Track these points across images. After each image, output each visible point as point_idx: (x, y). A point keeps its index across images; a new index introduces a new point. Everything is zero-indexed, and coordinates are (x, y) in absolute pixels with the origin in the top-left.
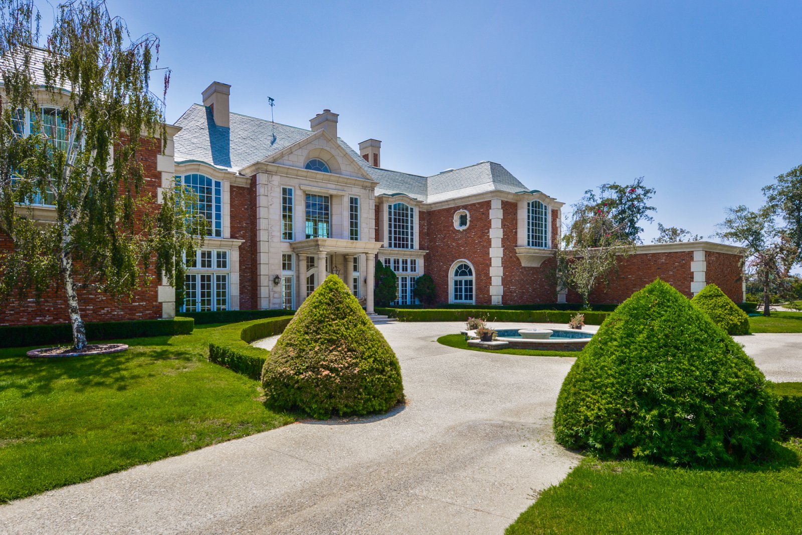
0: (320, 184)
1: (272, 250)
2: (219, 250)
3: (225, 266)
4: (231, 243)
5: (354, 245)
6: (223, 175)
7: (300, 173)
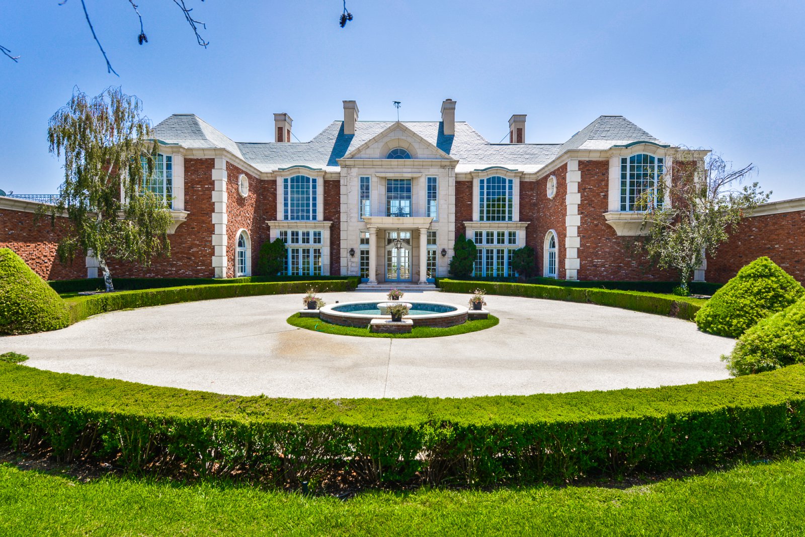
0: (396, 170)
1: (350, 228)
2: (315, 230)
3: (319, 242)
4: (322, 224)
5: (401, 221)
6: (316, 173)
7: (375, 163)
